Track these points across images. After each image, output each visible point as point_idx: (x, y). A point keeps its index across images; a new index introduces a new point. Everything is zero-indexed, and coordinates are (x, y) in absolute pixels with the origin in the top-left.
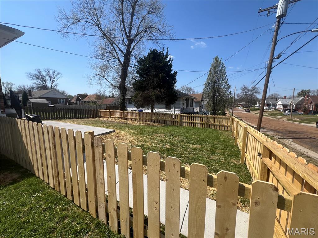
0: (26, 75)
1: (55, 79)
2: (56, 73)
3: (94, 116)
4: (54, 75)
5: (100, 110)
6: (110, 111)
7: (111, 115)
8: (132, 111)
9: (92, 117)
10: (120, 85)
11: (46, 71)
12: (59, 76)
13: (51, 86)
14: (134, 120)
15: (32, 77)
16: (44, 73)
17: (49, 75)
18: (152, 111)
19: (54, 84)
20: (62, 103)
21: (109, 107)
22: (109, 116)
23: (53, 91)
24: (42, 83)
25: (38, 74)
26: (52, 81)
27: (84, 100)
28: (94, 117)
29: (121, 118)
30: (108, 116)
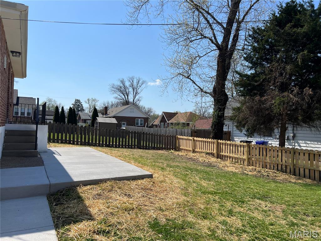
0: (109, 87)
1: (139, 91)
2: (140, 82)
3: (168, 146)
4: (139, 85)
5: (179, 137)
6: (194, 140)
7: (195, 146)
8: (241, 142)
9: (165, 149)
10: (214, 89)
11: (130, 81)
12: (143, 86)
13: (134, 100)
14: (238, 162)
15: (114, 89)
16: (127, 84)
17: (132, 85)
18: (282, 144)
19: (137, 97)
20: (139, 125)
21: (195, 132)
22: (192, 149)
23: (130, 108)
24: (123, 97)
25: (121, 85)
26: (135, 94)
27: (170, 122)
28: (167, 149)
29: (212, 154)
30: (190, 149)
